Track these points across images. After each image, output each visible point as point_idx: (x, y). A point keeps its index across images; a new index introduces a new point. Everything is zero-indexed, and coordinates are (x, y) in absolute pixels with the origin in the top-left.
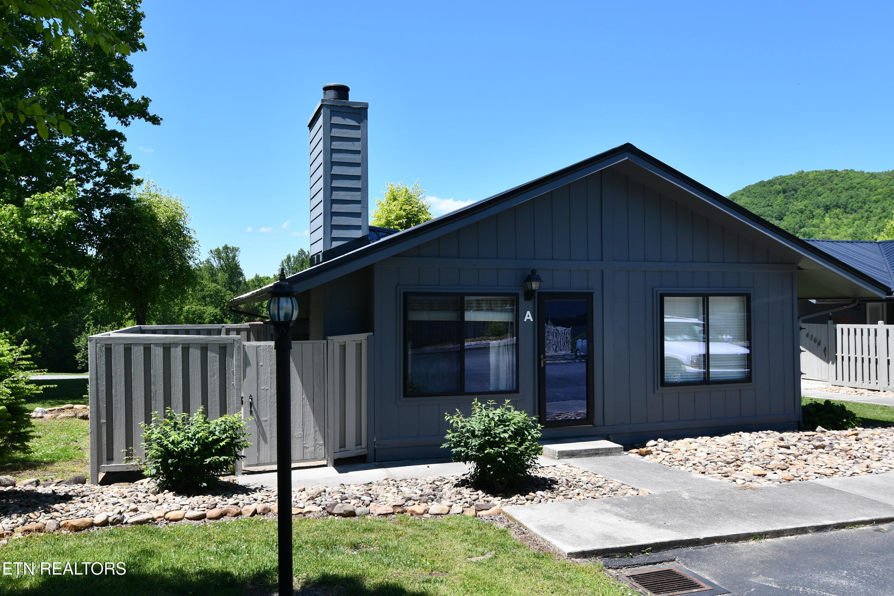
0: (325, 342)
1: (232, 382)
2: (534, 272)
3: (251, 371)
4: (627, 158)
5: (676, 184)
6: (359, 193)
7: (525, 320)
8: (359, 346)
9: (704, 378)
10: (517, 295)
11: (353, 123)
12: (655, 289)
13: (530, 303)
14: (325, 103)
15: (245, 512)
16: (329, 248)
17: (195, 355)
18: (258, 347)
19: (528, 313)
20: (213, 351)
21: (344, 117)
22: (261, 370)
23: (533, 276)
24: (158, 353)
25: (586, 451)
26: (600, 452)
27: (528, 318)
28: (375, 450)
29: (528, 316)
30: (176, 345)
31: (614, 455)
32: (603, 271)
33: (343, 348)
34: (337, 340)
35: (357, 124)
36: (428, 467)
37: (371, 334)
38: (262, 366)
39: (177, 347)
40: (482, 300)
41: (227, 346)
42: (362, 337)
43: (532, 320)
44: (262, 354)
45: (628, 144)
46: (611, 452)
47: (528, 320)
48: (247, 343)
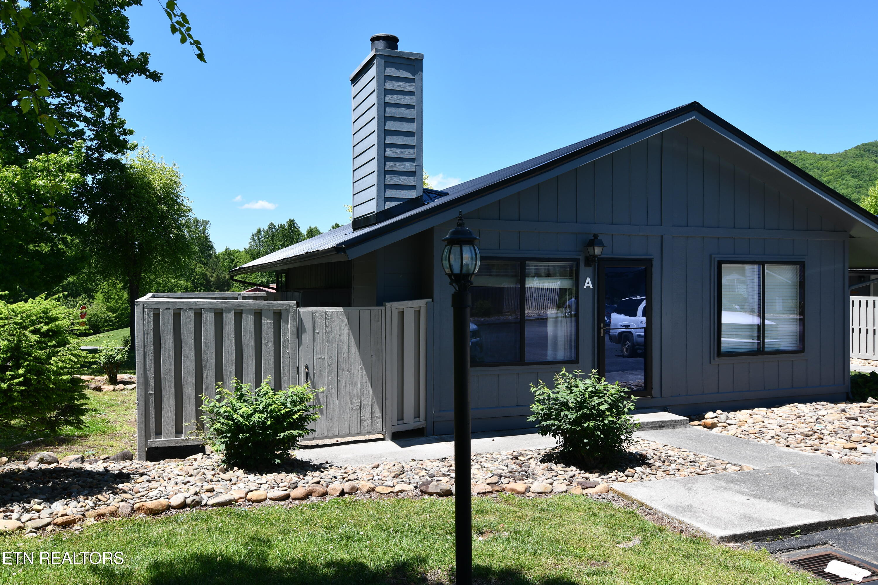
0: (383, 308)
1: (288, 349)
2: (595, 236)
3: (306, 338)
4: (694, 118)
5: (741, 146)
6: (414, 151)
7: (585, 287)
8: (418, 312)
9: (759, 349)
10: (577, 261)
11: (408, 75)
12: (713, 256)
13: (590, 269)
14: (379, 53)
15: (332, 491)
16: (382, 209)
17: (248, 321)
18: (313, 313)
19: (588, 279)
20: (267, 317)
21: (398, 69)
22: (318, 338)
23: (594, 241)
24: (209, 319)
25: (652, 423)
26: (666, 425)
27: (588, 285)
28: (434, 422)
29: (588, 283)
30: (228, 310)
31: (680, 428)
32: (662, 236)
33: (402, 314)
34: (395, 307)
35: (411, 77)
36: (493, 440)
37: (430, 300)
38: (318, 333)
39: (229, 313)
40: (541, 266)
41: (282, 311)
42: (421, 303)
43: (591, 287)
44: (318, 320)
45: (695, 103)
46: (677, 425)
47: (588, 287)
48: (302, 309)
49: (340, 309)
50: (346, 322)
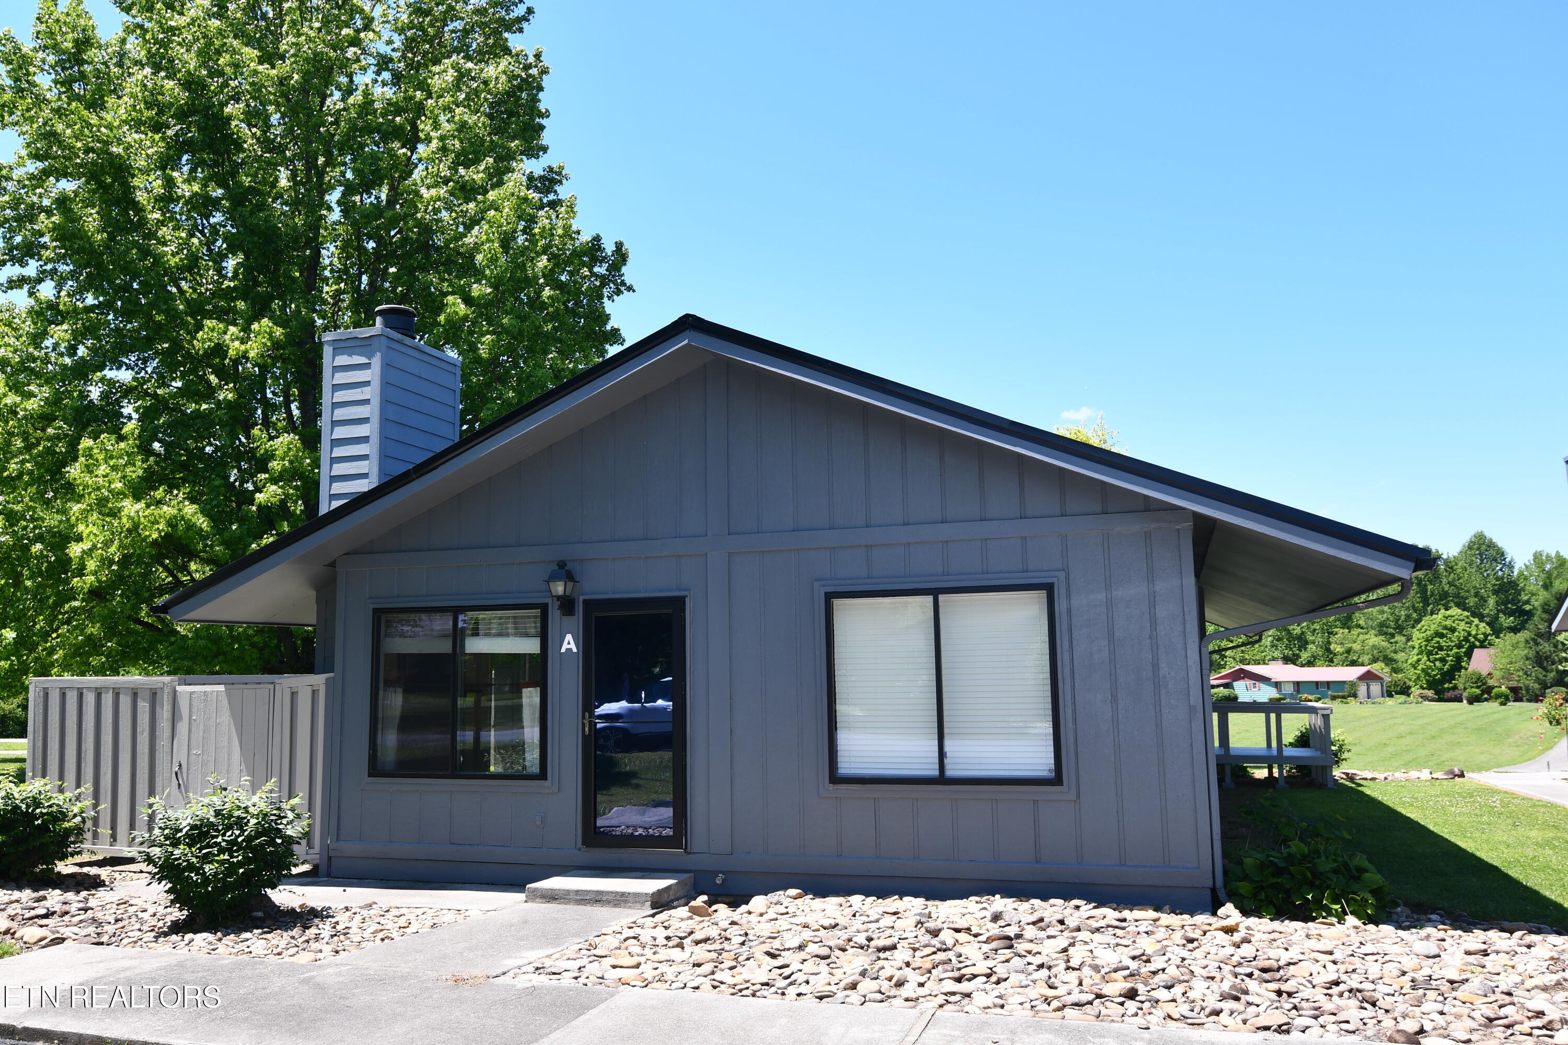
0: (271, 687)
1: (163, 742)
2: (563, 564)
3: (182, 727)
4: (686, 342)
6: (367, 462)
7: (563, 650)
8: (314, 693)
10: (544, 608)
11: (363, 360)
12: (817, 584)
13: (568, 620)
17: (125, 702)
18: (192, 693)
19: (569, 637)
20: (143, 700)
21: (350, 355)
22: (194, 724)
23: (558, 572)
24: (90, 700)
27: (569, 647)
28: (330, 858)
29: (569, 643)
30: (107, 689)
31: (630, 907)
32: (705, 555)
33: (294, 695)
34: (287, 681)
35: (367, 361)
37: (332, 675)
38: (195, 721)
39: (107, 692)
41: (158, 691)
42: (318, 680)
43: (575, 650)
44: (195, 703)
45: (687, 316)
46: (626, 902)
47: (569, 650)
48: (179, 688)
49: (222, 688)
50: (227, 705)
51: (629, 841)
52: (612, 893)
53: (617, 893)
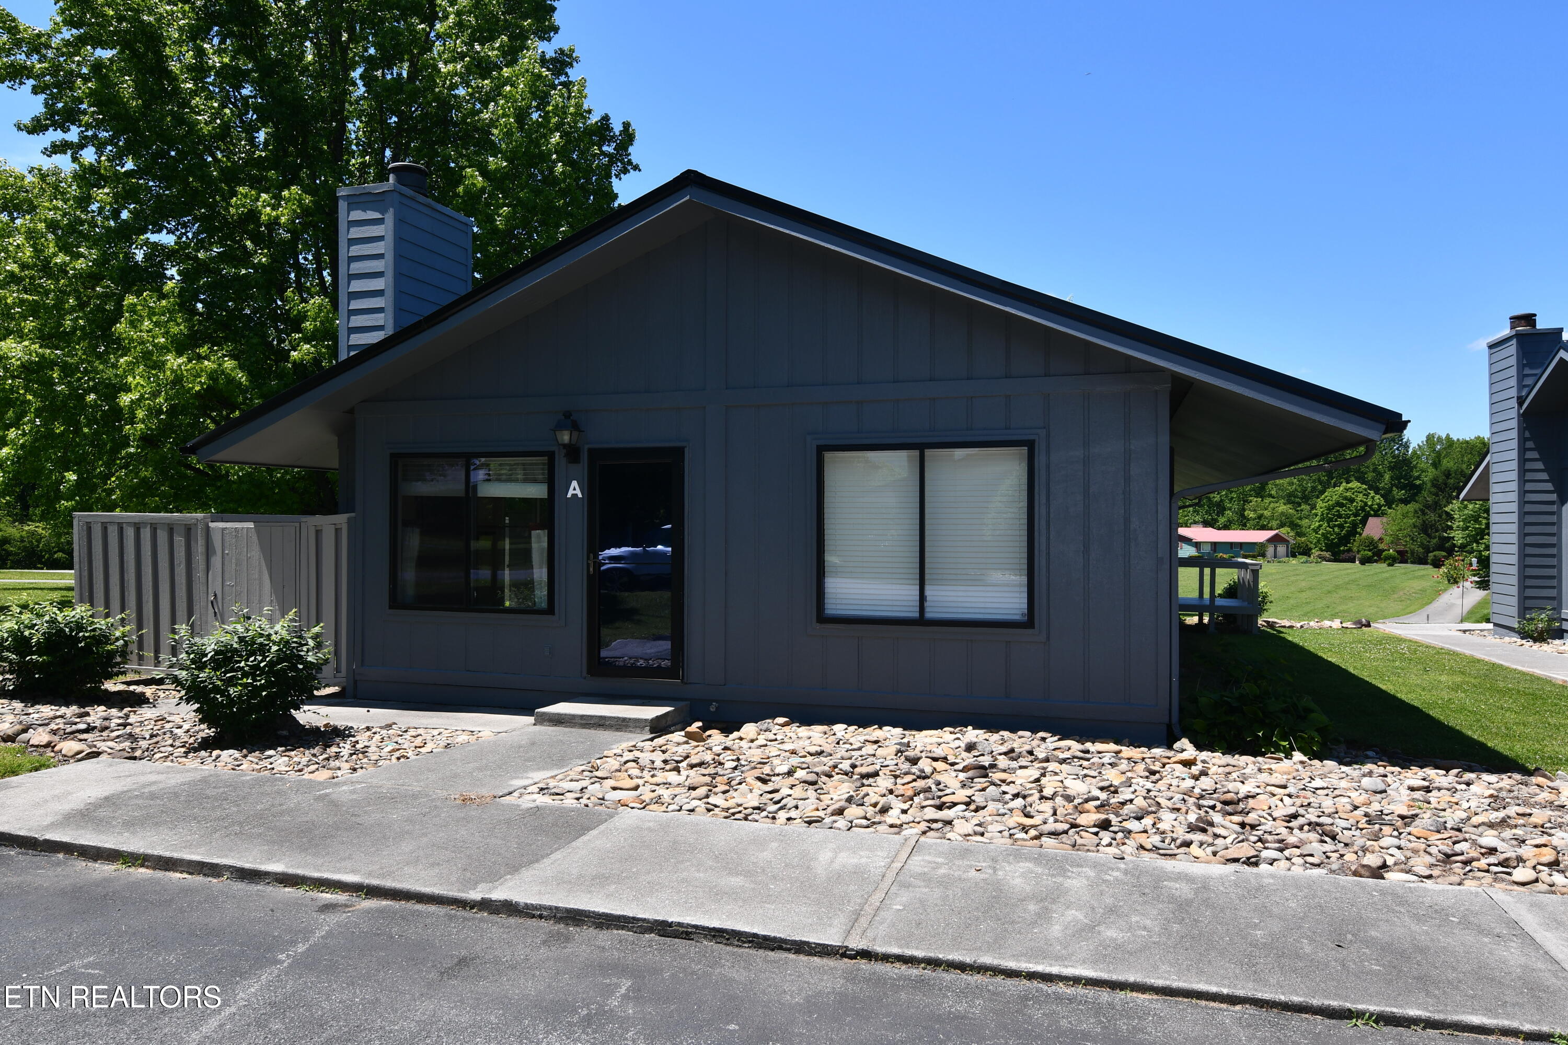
0: (299, 524)
1: (199, 574)
2: (569, 414)
3: (216, 561)
4: (688, 198)
6: (383, 315)
7: (569, 495)
8: (338, 531)
10: (551, 456)
11: (377, 215)
12: (809, 438)
13: (576, 468)
17: (162, 536)
18: (223, 529)
19: (574, 484)
20: (179, 535)
21: (364, 211)
22: (227, 558)
23: (564, 422)
24: (130, 533)
26: (607, 723)
27: (575, 492)
28: (355, 682)
29: (574, 489)
30: (145, 524)
31: (631, 731)
32: (703, 408)
33: (318, 533)
34: (312, 522)
35: (381, 216)
37: (353, 515)
38: (228, 555)
39: (145, 527)
41: (192, 526)
42: (341, 519)
43: (580, 495)
44: (227, 538)
45: (689, 172)
46: (627, 726)
47: (575, 495)
48: (212, 525)
49: (251, 525)
50: (257, 542)
51: (632, 671)
52: (614, 718)
53: (618, 718)
